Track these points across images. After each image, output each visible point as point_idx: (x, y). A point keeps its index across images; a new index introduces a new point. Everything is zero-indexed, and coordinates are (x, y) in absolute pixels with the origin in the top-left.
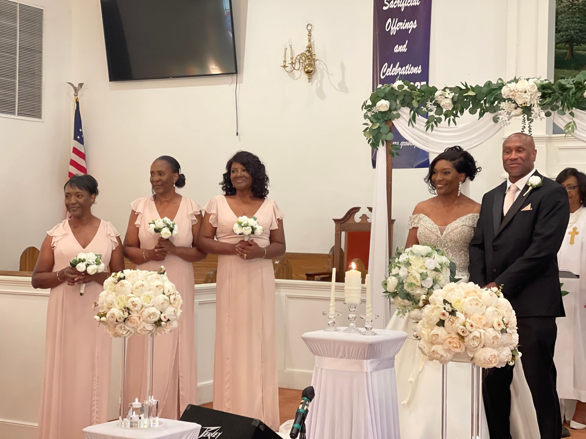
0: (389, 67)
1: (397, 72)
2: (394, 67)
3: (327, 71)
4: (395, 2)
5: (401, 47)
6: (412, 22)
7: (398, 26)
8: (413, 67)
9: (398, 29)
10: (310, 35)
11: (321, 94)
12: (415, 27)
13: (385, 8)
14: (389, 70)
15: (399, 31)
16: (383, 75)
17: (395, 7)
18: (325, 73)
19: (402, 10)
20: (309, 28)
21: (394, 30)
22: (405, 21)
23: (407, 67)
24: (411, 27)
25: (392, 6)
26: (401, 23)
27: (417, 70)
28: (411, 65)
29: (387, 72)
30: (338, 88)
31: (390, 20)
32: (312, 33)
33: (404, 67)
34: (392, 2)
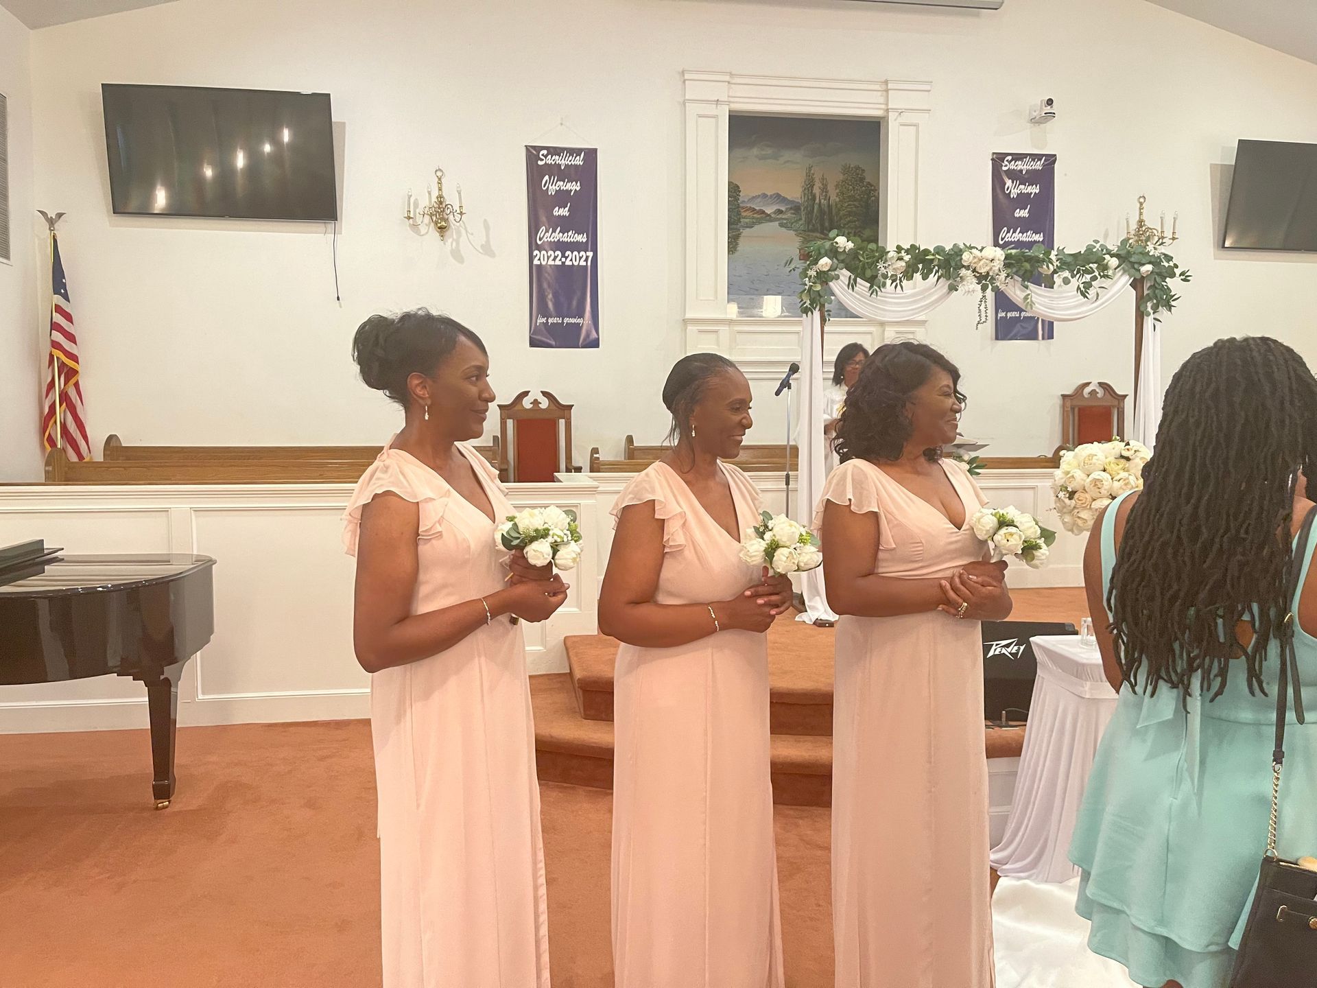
0: (547, 231)
1: (558, 238)
2: (554, 231)
3: (466, 229)
4: (553, 158)
5: (561, 210)
6: (574, 183)
7: (557, 185)
8: (576, 235)
9: (558, 189)
10: (440, 183)
11: (457, 255)
12: (578, 189)
13: (540, 163)
14: (548, 235)
15: (559, 192)
16: (540, 240)
17: (553, 163)
18: (463, 231)
19: (563, 168)
20: (439, 174)
21: (552, 189)
22: (566, 180)
23: (570, 233)
24: (574, 188)
25: (549, 162)
26: (562, 183)
27: (581, 238)
28: (574, 232)
29: (545, 237)
30: (481, 251)
31: (547, 177)
32: (443, 180)
33: (566, 234)
34: (550, 156)
